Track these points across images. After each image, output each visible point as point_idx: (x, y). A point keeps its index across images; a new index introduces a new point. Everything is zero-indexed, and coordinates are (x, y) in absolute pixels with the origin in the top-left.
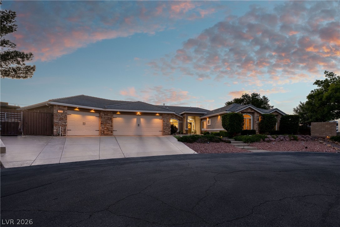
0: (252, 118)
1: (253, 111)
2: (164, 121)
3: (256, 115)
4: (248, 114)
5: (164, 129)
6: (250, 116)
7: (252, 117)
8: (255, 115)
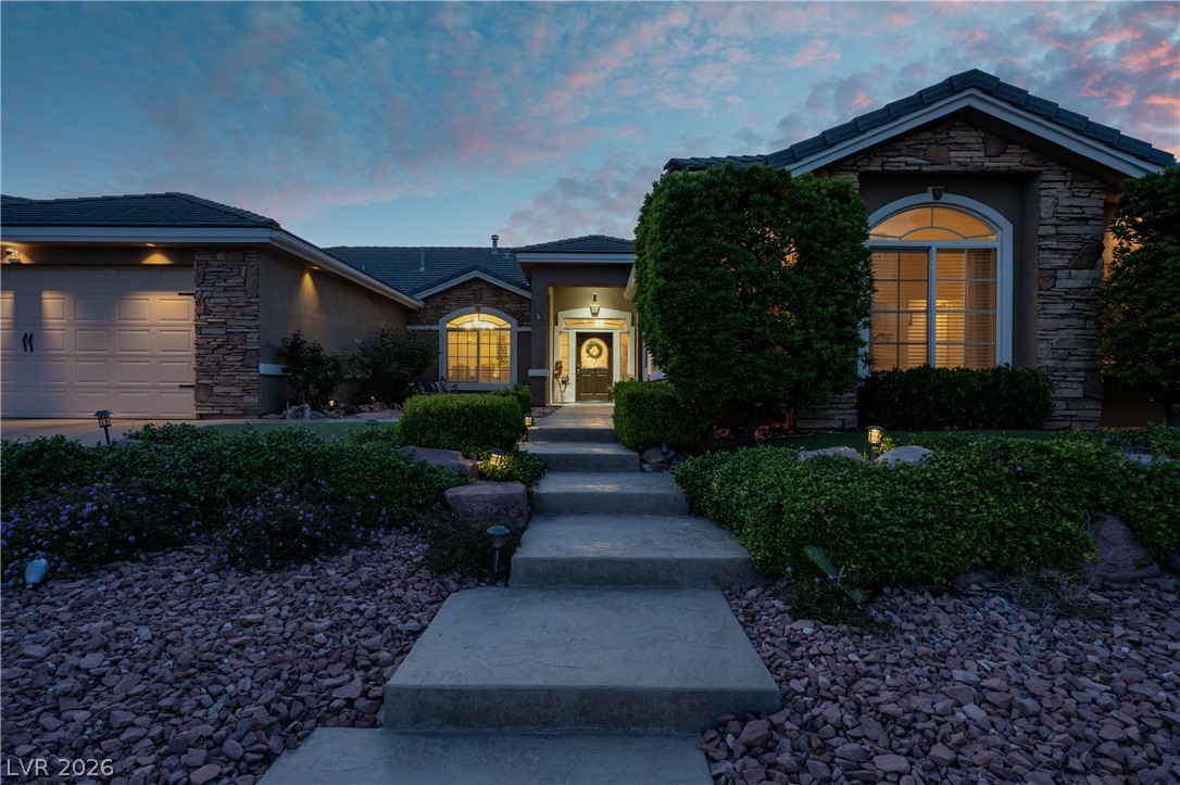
0: (999, 237)
1: (1011, 161)
2: (203, 309)
3: (1055, 196)
4: (947, 198)
5: (201, 370)
6: (984, 218)
7: (1008, 227)
8: (1046, 205)
